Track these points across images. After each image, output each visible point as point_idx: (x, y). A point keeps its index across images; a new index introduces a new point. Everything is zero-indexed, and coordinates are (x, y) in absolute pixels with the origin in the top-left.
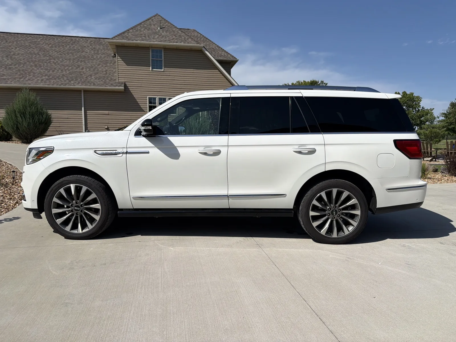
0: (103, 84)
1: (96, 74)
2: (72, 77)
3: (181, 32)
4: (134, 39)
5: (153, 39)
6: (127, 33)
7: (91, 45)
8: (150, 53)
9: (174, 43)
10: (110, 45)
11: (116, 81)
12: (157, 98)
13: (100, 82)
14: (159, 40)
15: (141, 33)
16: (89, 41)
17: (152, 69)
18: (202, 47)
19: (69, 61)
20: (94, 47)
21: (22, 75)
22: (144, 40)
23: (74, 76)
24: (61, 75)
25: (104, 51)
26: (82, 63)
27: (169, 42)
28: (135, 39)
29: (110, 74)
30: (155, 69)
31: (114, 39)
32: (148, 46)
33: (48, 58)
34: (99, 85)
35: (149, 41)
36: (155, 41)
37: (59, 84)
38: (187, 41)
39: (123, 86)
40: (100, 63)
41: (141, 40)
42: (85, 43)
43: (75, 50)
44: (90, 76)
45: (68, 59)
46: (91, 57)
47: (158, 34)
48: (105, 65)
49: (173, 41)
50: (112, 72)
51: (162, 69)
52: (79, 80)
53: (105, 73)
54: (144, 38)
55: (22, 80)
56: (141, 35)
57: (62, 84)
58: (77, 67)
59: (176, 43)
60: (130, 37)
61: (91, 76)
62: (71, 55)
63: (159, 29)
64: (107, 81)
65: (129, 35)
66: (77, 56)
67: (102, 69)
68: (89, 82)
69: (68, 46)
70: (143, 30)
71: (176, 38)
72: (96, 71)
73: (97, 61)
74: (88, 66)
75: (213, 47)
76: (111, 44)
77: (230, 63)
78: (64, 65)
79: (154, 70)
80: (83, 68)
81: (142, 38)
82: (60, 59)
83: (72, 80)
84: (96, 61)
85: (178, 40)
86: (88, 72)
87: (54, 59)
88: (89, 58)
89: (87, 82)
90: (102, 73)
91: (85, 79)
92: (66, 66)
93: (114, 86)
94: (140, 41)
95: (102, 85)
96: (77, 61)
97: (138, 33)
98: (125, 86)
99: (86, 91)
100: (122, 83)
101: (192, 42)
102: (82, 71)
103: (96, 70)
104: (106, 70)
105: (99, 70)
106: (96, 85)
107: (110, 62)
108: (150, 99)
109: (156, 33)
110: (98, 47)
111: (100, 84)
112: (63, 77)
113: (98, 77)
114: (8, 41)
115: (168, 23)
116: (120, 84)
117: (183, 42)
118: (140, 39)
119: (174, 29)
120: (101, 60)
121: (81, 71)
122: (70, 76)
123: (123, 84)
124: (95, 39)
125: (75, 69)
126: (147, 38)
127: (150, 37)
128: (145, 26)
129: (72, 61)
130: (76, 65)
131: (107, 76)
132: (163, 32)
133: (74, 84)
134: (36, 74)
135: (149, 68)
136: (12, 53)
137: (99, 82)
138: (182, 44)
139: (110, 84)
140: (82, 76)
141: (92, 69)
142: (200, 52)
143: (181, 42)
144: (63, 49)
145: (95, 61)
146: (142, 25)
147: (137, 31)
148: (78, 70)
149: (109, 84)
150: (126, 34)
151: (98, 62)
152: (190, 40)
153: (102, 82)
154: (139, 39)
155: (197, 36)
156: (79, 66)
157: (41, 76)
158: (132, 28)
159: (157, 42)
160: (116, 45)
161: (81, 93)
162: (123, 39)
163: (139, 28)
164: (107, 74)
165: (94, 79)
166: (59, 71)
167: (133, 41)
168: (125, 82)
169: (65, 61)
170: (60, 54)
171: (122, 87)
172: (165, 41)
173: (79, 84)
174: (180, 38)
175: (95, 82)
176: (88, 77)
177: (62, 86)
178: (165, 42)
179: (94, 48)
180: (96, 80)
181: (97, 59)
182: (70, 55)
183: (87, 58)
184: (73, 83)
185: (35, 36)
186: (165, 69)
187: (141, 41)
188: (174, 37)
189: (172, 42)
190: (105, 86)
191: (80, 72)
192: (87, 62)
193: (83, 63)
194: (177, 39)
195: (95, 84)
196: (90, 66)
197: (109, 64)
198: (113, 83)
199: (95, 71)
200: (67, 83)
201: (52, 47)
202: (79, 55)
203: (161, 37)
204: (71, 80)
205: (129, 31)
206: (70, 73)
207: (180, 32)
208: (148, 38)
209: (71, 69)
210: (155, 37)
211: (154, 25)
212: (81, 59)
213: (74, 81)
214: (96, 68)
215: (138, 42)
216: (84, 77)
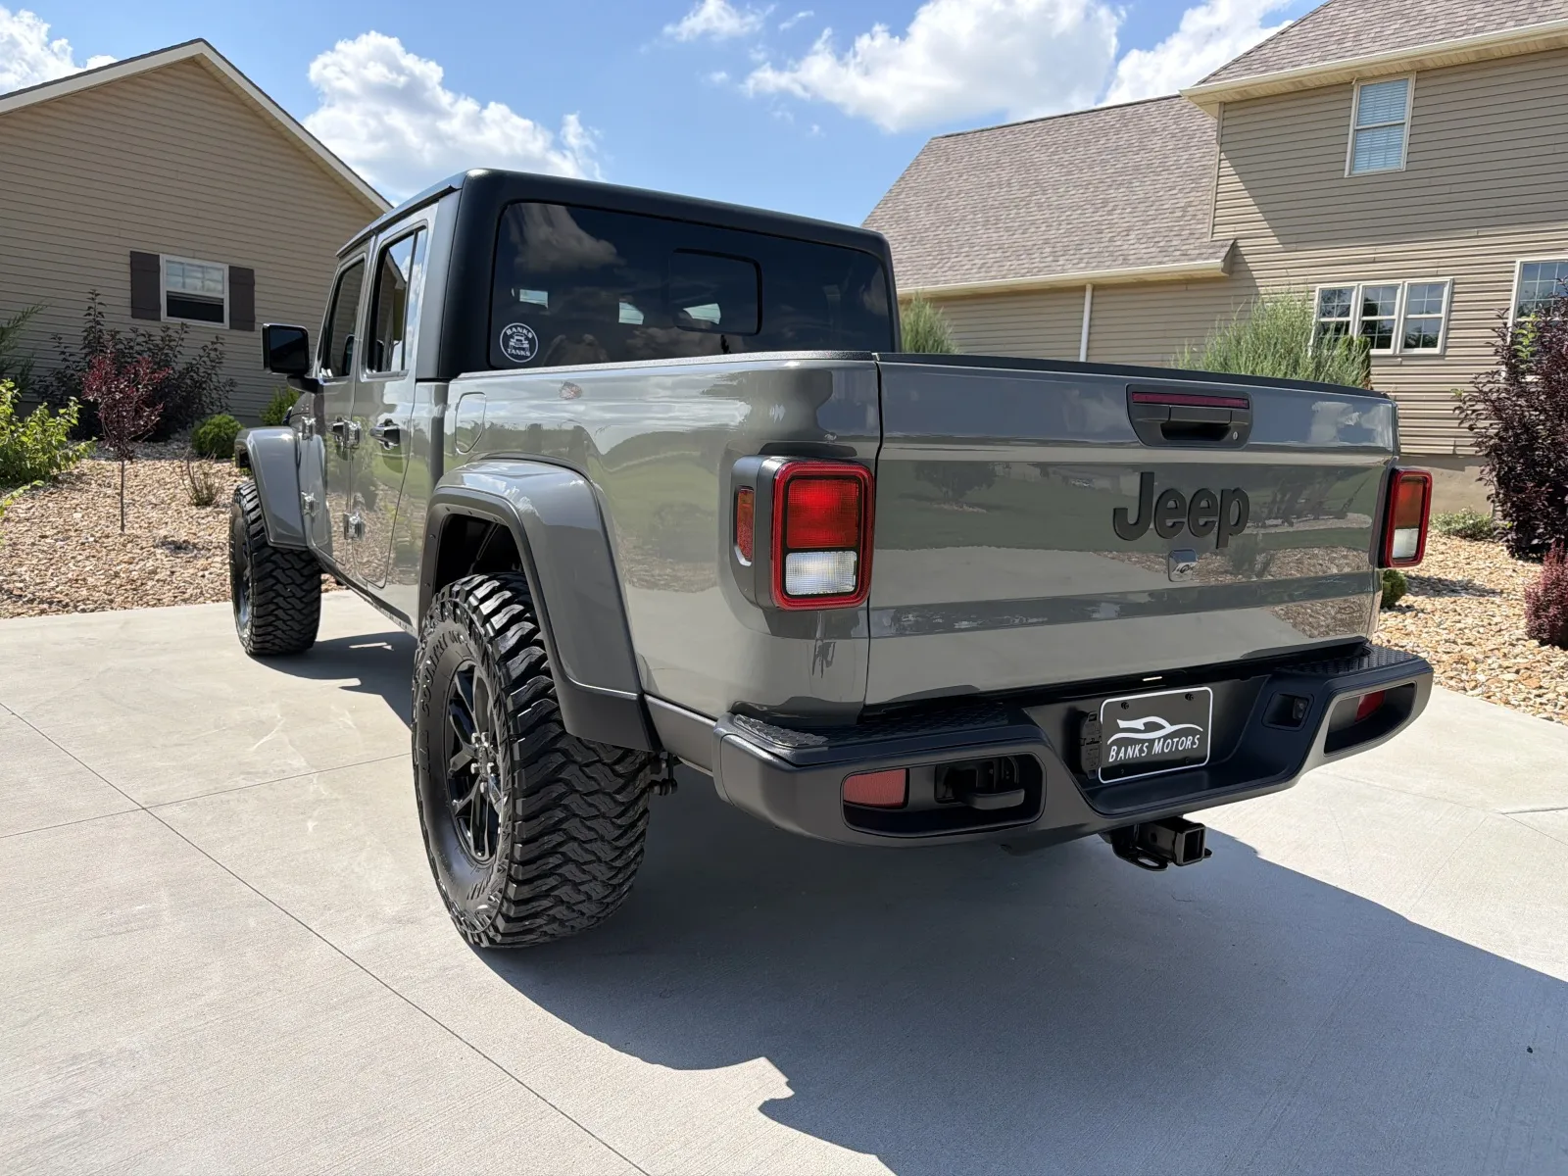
0: (1156, 255)
1: (1146, 223)
2: (1071, 244)
4: (1288, 60)
5: (1369, 45)
8: (1354, 106)
9: (1463, 36)
11: (1203, 240)
12: (1356, 291)
13: (1149, 250)
15: (1332, 30)
16: (1177, 107)
17: (1355, 167)
19: (1083, 191)
21: (939, 257)
22: (1331, 57)
23: (1077, 238)
24: (1039, 242)
26: (1121, 190)
27: (1441, 37)
28: (1293, 59)
30: (1365, 167)
32: (1348, 79)
33: (1029, 190)
34: (1139, 261)
35: (1349, 53)
36: (1376, 48)
37: (1023, 271)
39: (1223, 254)
41: (1317, 59)
42: (1158, 119)
43: (1117, 148)
44: (1125, 233)
45: (1085, 183)
46: (1156, 165)
48: (1193, 185)
49: (1465, 27)
52: (1086, 251)
53: (1181, 214)
54: (1335, 47)
55: (934, 270)
56: (1327, 39)
57: (1031, 271)
58: (1100, 205)
59: (1474, 33)
60: (1275, 58)
61: (1129, 230)
62: (1098, 169)
64: (1173, 243)
65: (1280, 49)
66: (1113, 171)
67: (1176, 201)
68: (1111, 254)
69: (1102, 141)
72: (1153, 212)
74: (1134, 197)
79: (1360, 171)
80: (1110, 213)
81: (1327, 48)
82: (1060, 190)
83: (1066, 253)
84: (1166, 176)
85: (1492, 18)
86: (1126, 220)
87: (1044, 193)
88: (1149, 171)
89: (1107, 254)
90: (1171, 215)
91: (1106, 244)
92: (1067, 209)
93: (1188, 260)
94: (1311, 63)
95: (1150, 260)
96: (1105, 188)
97: (1317, 33)
98: (1233, 254)
99: (1100, 288)
100: (1223, 243)
102: (1110, 217)
103: (1154, 208)
104: (1189, 204)
105: (1165, 207)
106: (1132, 262)
108: (1326, 295)
112: (1044, 246)
113: (1151, 231)
114: (952, 158)
116: (1215, 247)
117: (1512, 23)
118: (1315, 55)
121: (1105, 218)
122: (1066, 240)
123: (1225, 246)
125: (1090, 215)
126: (1346, 45)
127: (1361, 37)
129: (1093, 190)
130: (1097, 202)
131: (1181, 223)
133: (1064, 266)
134: (976, 249)
135: (1339, 167)
136: (945, 194)
137: (1144, 251)
139: (1179, 253)
140: (1099, 236)
141: (1141, 208)
143: (1502, 25)
144: (1083, 153)
145: (1164, 176)
147: (1320, 25)
148: (1098, 216)
149: (1175, 253)
150: (1269, 48)
151: (1174, 179)
153: (1154, 249)
154: (1310, 56)
156: (1105, 203)
157: (986, 252)
159: (1385, 50)
160: (1221, 102)
161: (1084, 297)
162: (1245, 72)
164: (1186, 218)
165: (1135, 242)
168: (1236, 239)
170: (1068, 173)
171: (1218, 258)
172: (1424, 38)
173: (1080, 265)
175: (1133, 252)
176: (1116, 239)
177: (1029, 279)
178: (1424, 43)
179: (1184, 129)
180: (1137, 246)
182: (1095, 169)
184: (1063, 263)
185: (1024, 127)
187: (1314, 63)
189: (1458, 34)
190: (1160, 263)
191: (1100, 223)
193: (1124, 190)
194: (1488, 15)
195: (1130, 257)
196: (1142, 196)
198: (1192, 247)
199: (1149, 213)
200: (1047, 264)
201: (1054, 153)
202: (1121, 166)
203: (1412, 23)
204: (1062, 253)
206: (1069, 233)
208: (1349, 44)
209: (1077, 216)
210: (1385, 33)
212: (1123, 178)
213: (1067, 257)
214: (1159, 199)
215: (1305, 68)
216: (1103, 240)
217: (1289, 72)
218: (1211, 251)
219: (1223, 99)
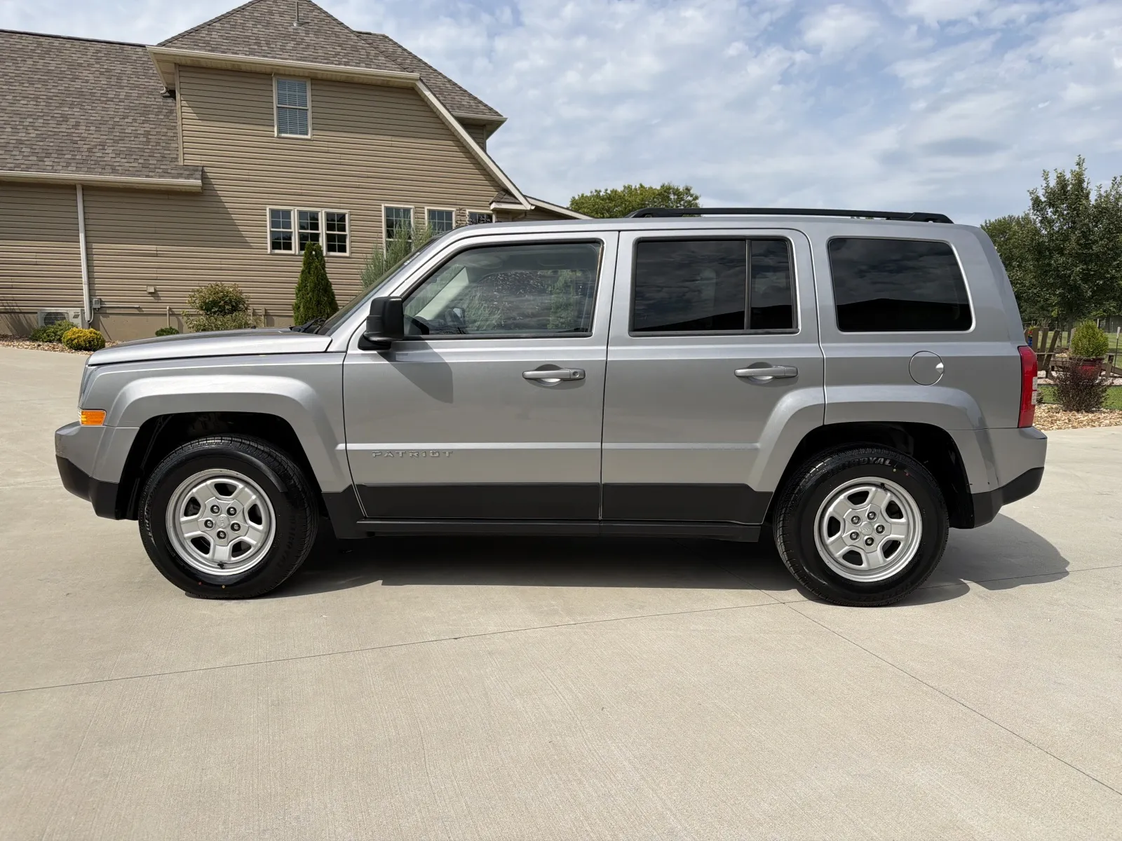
0: (141, 169)
1: (116, 142)
2: (48, 148)
3: (356, 38)
4: (225, 47)
5: (281, 53)
6: (206, 32)
7: (98, 60)
8: (274, 91)
9: (339, 64)
10: (158, 61)
11: (176, 163)
12: (292, 213)
13: (131, 165)
14: (298, 55)
15: (246, 34)
16: (92, 50)
17: (280, 131)
18: (417, 80)
19: (35, 103)
20: (105, 67)
22: (257, 54)
23: (52, 144)
24: (11, 141)
25: (136, 79)
26: (75, 110)
27: (326, 61)
28: (229, 48)
29: (158, 144)
30: (286, 133)
31: (170, 44)
32: (268, 70)
34: (127, 172)
35: (268, 55)
36: (288, 57)
37: (9, 165)
38: (374, 61)
39: (199, 177)
40: (128, 111)
41: (248, 53)
42: (80, 56)
43: (49, 72)
44: (101, 147)
45: (32, 96)
46: (99, 95)
47: (294, 40)
48: (144, 118)
49: (337, 59)
50: (163, 138)
51: (307, 134)
52: (69, 156)
53: (145, 140)
54: (256, 47)
56: (247, 40)
57: (17, 166)
58: (61, 119)
59: (345, 65)
60: (215, 43)
61: (102, 145)
62: (39, 86)
63: (295, 25)
64: (151, 162)
65: (213, 36)
66: (57, 91)
67: (134, 128)
68: (97, 162)
69: (30, 62)
70: (251, 25)
71: (346, 52)
72: (118, 134)
73: (117, 107)
74: (91, 118)
75: (439, 84)
76: (160, 58)
77: (485, 125)
78: (17, 112)
79: (283, 135)
80: (77, 125)
81: (251, 47)
82: (7, 97)
83: (48, 155)
84: (114, 106)
85: (350, 58)
86: (95, 136)
88: (94, 98)
89: (93, 163)
90: (136, 139)
91: (87, 154)
92: (26, 116)
93: (173, 177)
94: (246, 55)
95: (137, 173)
96: (58, 105)
97: (237, 33)
98: (204, 177)
99: (89, 188)
100: (195, 168)
101: (387, 65)
102: (77, 131)
103: (116, 130)
104: (147, 134)
105: (127, 131)
106: (120, 172)
107: (157, 110)
108: (274, 213)
109: (287, 36)
110: (118, 68)
111: (130, 169)
112: (22, 146)
113: (125, 149)
115: (319, 11)
116: (191, 171)
117: (364, 65)
118: (245, 49)
119: (337, 29)
120: (131, 105)
121: (72, 130)
122: (41, 143)
123: (197, 170)
124: (108, 46)
125: (54, 126)
126: (263, 48)
127: (272, 46)
128: (255, 14)
129: (44, 104)
130: (56, 115)
131: (150, 147)
132: (307, 33)
133: (53, 166)
135: (270, 129)
137: (127, 164)
138: (362, 69)
139: (160, 171)
140: (75, 145)
141: (104, 128)
142: (410, 91)
143: (358, 65)
144: (14, 68)
145: (112, 105)
146: (247, 14)
147: (234, 27)
148: (63, 128)
149: (157, 170)
150: (204, 33)
151: (123, 110)
152: (382, 59)
153: (136, 165)
154: (242, 49)
155: (394, 52)
156: (65, 118)
158: (219, 19)
159: (293, 59)
160: (175, 63)
161: (76, 194)
162: (195, 47)
163: (239, 21)
164: (152, 144)
165: (114, 156)
166: (7, 130)
167: (225, 53)
168: (203, 167)
169: (22, 102)
170: (7, 83)
171: (195, 179)
172: (315, 59)
173: (70, 168)
174: (354, 52)
175: (118, 164)
176: (94, 150)
177: (17, 173)
178: (315, 62)
179: (108, 70)
180: (118, 159)
181: (118, 100)
182: (36, 86)
183: (90, 97)
184: (51, 163)
186: (316, 132)
187: (249, 55)
188: (339, 49)
189: (335, 62)
190: (147, 176)
191: (69, 134)
192: (90, 108)
193: (78, 110)
194: (346, 55)
195: (117, 168)
196: (99, 118)
197: (154, 116)
198: (168, 167)
199: (114, 134)
200: (33, 163)
202: (63, 88)
203: (301, 46)
204: (44, 155)
205: (211, 27)
206: (41, 138)
207: (352, 38)
208: (266, 48)
209: (41, 125)
210: (287, 48)
211: (281, 14)
212: (71, 99)
213: (53, 159)
214: (116, 124)
215: (241, 57)
216: (81, 150)
217: (230, 56)
218: (188, 173)
219: (178, 62)
